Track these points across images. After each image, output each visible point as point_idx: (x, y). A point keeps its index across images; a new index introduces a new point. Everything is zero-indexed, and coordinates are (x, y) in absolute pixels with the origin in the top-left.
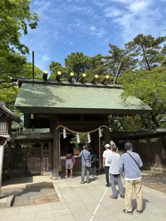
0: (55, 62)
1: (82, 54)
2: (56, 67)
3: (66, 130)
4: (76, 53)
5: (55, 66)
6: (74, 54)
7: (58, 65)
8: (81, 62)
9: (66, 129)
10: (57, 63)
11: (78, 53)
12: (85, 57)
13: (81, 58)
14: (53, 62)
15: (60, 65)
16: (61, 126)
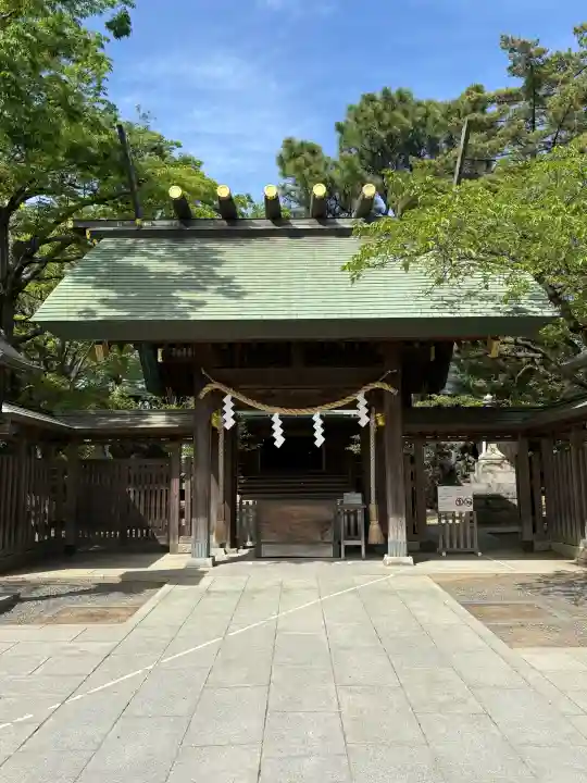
0: (298, 140)
1: (403, 98)
2: (300, 161)
3: (233, 399)
4: (379, 95)
5: (295, 156)
6: (370, 99)
7: (309, 151)
8: (396, 129)
9: (235, 396)
10: (302, 144)
11: (386, 93)
12: (419, 105)
13: (398, 114)
14: (289, 143)
15: (314, 151)
16: (216, 386)
